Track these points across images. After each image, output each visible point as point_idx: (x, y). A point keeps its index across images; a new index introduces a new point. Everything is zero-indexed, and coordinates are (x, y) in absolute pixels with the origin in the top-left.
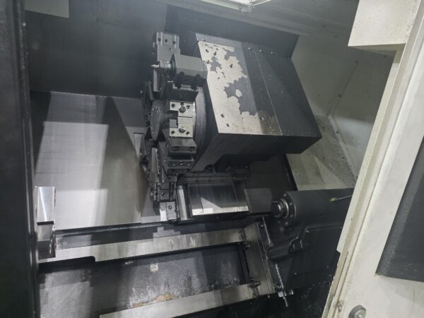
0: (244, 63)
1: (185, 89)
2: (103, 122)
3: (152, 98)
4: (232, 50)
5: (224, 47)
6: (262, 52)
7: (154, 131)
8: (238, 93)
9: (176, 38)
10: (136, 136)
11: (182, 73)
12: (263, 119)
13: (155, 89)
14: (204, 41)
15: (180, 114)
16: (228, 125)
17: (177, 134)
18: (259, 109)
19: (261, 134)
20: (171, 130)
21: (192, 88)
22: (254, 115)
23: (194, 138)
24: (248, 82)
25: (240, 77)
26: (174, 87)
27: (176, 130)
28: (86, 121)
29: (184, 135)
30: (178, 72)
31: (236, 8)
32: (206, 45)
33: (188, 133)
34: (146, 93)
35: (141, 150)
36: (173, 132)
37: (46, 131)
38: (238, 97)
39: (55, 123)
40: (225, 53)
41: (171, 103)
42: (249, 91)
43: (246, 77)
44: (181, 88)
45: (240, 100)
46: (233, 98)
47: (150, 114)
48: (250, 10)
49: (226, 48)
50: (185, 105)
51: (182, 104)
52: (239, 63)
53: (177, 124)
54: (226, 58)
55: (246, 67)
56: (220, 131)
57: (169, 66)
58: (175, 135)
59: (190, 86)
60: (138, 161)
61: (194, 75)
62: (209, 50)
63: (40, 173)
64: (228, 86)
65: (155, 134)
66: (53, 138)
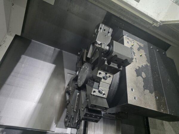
0: (148, 55)
1: (113, 66)
2: (54, 63)
3: (84, 60)
4: (142, 45)
5: (138, 42)
6: (158, 51)
7: (81, 81)
8: (144, 75)
9: (111, 30)
10: (68, 75)
11: (116, 56)
12: (157, 98)
13: (89, 56)
14: (127, 36)
15: (103, 80)
16: (135, 98)
17: (97, 94)
18: (155, 90)
19: (156, 110)
20: (94, 90)
21: (118, 66)
22: (152, 93)
23: (107, 99)
24: (150, 68)
25: (145, 64)
26: (106, 63)
27: (97, 91)
28: (45, 60)
29: (101, 95)
30: (113, 54)
31: (151, 22)
32: (128, 39)
33: (104, 94)
34: (82, 56)
35: (68, 85)
36: (94, 92)
37: (21, 60)
38: (143, 78)
39: (27, 57)
40: (138, 46)
41: (99, 71)
42: (150, 75)
43: (149, 65)
44: (111, 65)
45: (145, 80)
46: (140, 78)
47: (81, 68)
48: (158, 26)
49: (139, 44)
50: (108, 75)
51: (106, 74)
52: (145, 55)
53: (99, 87)
54: (139, 49)
55: (149, 58)
56: (129, 102)
57: (107, 48)
58: (95, 94)
59: (117, 65)
60: (65, 90)
61: (124, 59)
62: (129, 42)
63: (8, 84)
64: (138, 68)
65: (80, 83)
66: (23, 65)
